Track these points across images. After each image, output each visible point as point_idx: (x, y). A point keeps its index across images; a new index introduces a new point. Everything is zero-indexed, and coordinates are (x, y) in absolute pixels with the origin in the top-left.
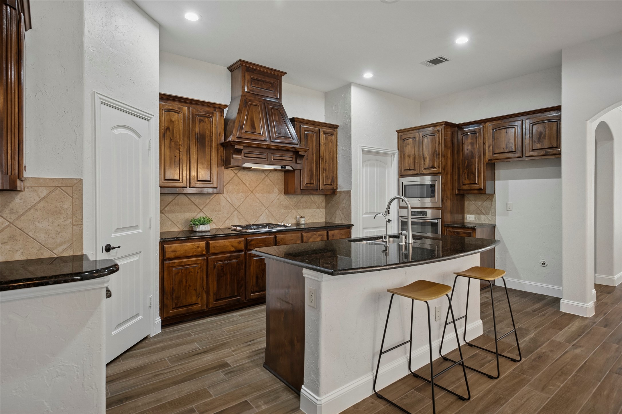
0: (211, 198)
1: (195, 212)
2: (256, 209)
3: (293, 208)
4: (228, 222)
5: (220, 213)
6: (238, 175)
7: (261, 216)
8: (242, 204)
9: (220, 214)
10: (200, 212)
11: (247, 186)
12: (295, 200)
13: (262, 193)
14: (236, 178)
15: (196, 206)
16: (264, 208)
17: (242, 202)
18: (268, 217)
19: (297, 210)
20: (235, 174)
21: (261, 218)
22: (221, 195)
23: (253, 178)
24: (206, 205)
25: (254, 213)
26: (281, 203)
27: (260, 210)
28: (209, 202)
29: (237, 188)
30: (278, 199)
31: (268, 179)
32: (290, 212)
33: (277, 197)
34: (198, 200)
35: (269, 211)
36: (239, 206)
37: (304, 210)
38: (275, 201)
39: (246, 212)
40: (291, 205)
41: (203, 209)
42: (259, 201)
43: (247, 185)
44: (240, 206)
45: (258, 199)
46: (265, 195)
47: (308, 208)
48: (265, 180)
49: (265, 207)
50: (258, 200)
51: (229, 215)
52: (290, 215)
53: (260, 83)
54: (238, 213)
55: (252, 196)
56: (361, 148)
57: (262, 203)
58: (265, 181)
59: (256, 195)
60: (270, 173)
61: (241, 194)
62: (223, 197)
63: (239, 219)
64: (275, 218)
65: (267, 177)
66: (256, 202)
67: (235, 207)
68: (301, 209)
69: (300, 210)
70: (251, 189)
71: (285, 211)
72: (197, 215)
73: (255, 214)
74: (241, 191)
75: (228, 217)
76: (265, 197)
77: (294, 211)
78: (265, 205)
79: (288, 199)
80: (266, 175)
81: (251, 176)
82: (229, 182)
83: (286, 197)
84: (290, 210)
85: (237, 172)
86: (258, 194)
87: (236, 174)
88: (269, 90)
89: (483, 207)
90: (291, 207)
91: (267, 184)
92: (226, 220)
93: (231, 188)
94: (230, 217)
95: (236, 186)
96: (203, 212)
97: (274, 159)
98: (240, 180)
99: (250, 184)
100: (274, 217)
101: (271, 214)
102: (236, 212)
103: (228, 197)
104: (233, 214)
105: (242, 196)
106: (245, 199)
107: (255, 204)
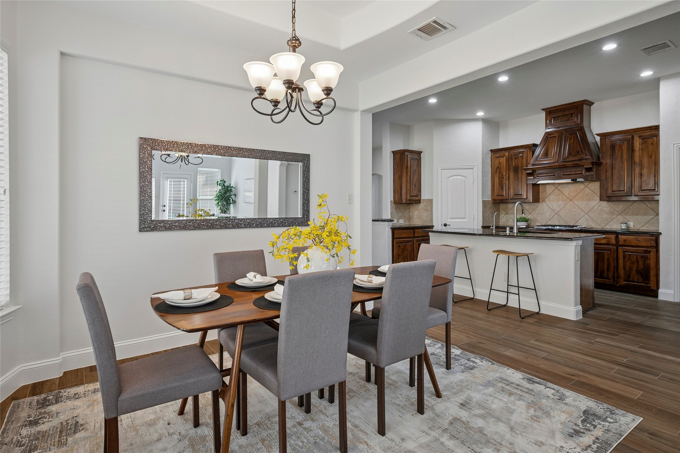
2: (575, 214)
3: (618, 214)
6: (559, 188)
7: (580, 220)
8: (562, 210)
10: (529, 214)
11: (566, 196)
12: (622, 206)
13: (581, 201)
14: (556, 191)
16: (583, 213)
17: (562, 208)
18: (587, 221)
19: (624, 216)
21: (580, 221)
22: (545, 203)
23: (572, 189)
24: (533, 210)
25: (573, 217)
26: (604, 209)
27: (579, 214)
28: (536, 208)
29: (558, 197)
30: (599, 206)
31: (588, 189)
32: (614, 217)
33: (598, 204)
35: (589, 216)
36: (559, 211)
38: (596, 207)
39: (565, 216)
40: (616, 211)
41: (531, 212)
43: (567, 195)
45: (578, 206)
47: (641, 214)
48: (585, 189)
49: (584, 212)
50: (577, 207)
52: (614, 220)
53: (560, 118)
54: (559, 216)
55: (571, 203)
56: (677, 146)
57: (581, 209)
58: (584, 191)
59: (575, 202)
60: (590, 184)
61: (561, 202)
63: (559, 221)
64: (596, 222)
65: (586, 188)
66: (575, 208)
67: (556, 212)
68: (630, 215)
70: (571, 198)
71: (608, 216)
74: (560, 200)
76: (584, 204)
77: (619, 217)
79: (612, 206)
80: (585, 185)
82: (551, 194)
83: (609, 204)
84: (615, 216)
85: (558, 186)
86: (578, 202)
87: (557, 188)
88: (569, 120)
90: (616, 213)
91: (586, 193)
92: (548, 221)
93: (552, 198)
94: (552, 219)
97: (563, 175)
98: (560, 192)
99: (569, 194)
100: (594, 221)
101: (592, 218)
102: (556, 216)
105: (562, 204)
106: (564, 206)
107: (574, 210)
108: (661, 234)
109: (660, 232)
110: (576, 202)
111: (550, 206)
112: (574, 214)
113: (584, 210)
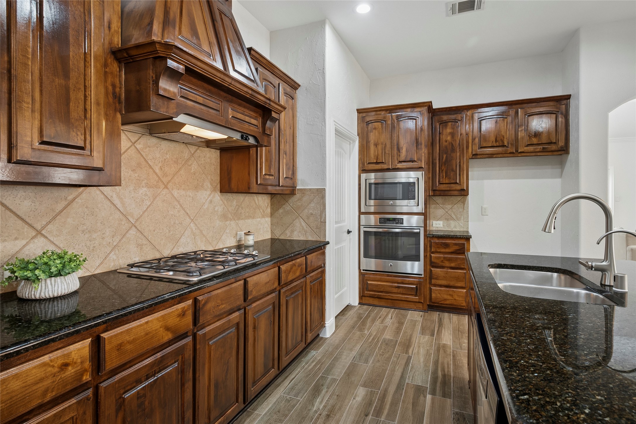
0: (70, 197)
1: (16, 239)
2: (175, 223)
3: (231, 218)
4: (115, 257)
5: (94, 236)
6: (139, 146)
7: (183, 237)
8: (146, 213)
9: (95, 239)
10: (35, 238)
11: (156, 174)
12: (235, 203)
13: (184, 189)
15: (22, 219)
16: (188, 220)
17: (147, 208)
18: (195, 238)
20: (131, 142)
21: (183, 240)
22: (98, 192)
23: (168, 156)
24: (54, 218)
25: (169, 231)
26: (216, 209)
27: (181, 224)
28: (65, 208)
29: (136, 175)
30: (211, 202)
31: (196, 162)
32: (227, 225)
33: (210, 199)
34: (27, 203)
35: (196, 225)
36: (139, 218)
37: (246, 220)
38: (206, 206)
39: (154, 231)
40: (229, 212)
41: (43, 228)
42: (179, 206)
43: (157, 171)
44: (141, 216)
45: (179, 202)
46: (190, 194)
47: (251, 217)
48: (190, 162)
49: (190, 217)
50: (177, 203)
51: (118, 240)
52: (227, 231)
54: (138, 234)
55: (166, 194)
56: (335, 125)
57: (184, 209)
58: (190, 166)
59: (173, 193)
60: (198, 151)
61: (145, 189)
62: (102, 196)
63: (140, 246)
64: (206, 238)
65: (193, 158)
66: (174, 208)
67: (131, 220)
69: (242, 221)
70: (165, 180)
71: (220, 223)
72: (24, 246)
73: (171, 234)
74: (143, 184)
75: (115, 244)
76: (190, 197)
77: (233, 223)
78: (189, 214)
81: (165, 152)
84: (228, 222)
85: (136, 139)
86: (179, 191)
89: (453, 211)
90: (230, 216)
91: (192, 171)
92: (110, 253)
94: (120, 245)
95: (134, 170)
96: (46, 237)
98: (142, 158)
99: (163, 169)
100: (204, 236)
101: (200, 231)
102: (133, 232)
103: (114, 196)
104: (128, 235)
105: (146, 195)
106: (152, 200)
107: (172, 213)
108: (328, 243)
109: (327, 240)
110: (175, 193)
111: (117, 202)
112: (172, 223)
113: (188, 212)
